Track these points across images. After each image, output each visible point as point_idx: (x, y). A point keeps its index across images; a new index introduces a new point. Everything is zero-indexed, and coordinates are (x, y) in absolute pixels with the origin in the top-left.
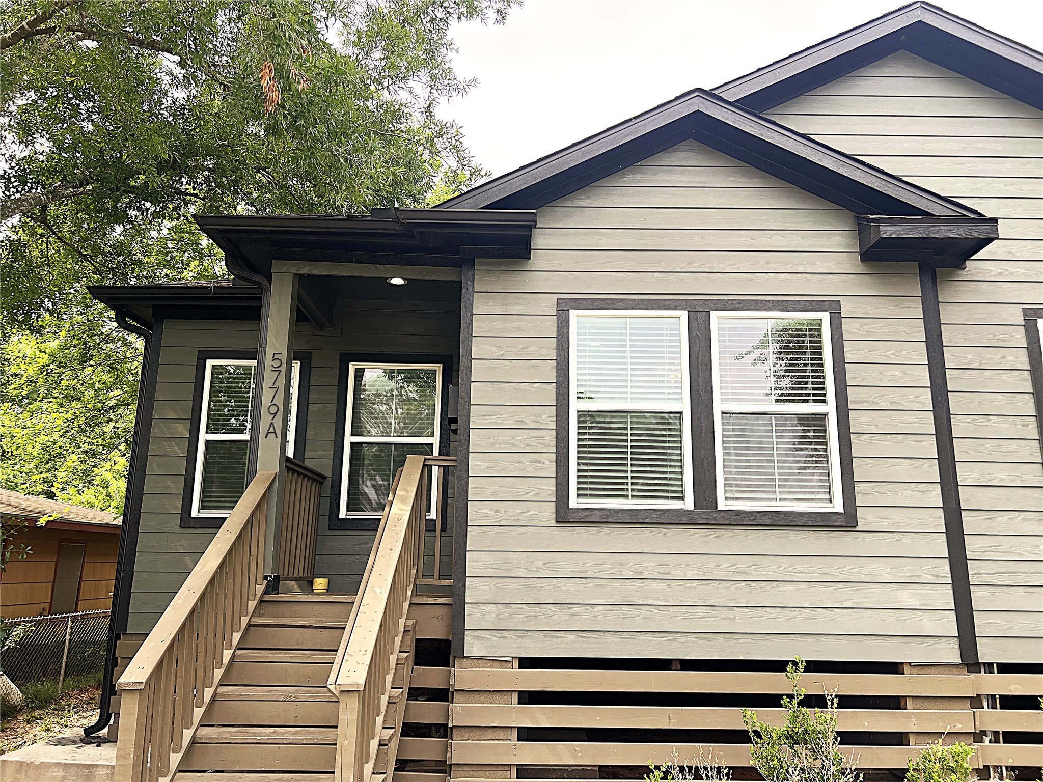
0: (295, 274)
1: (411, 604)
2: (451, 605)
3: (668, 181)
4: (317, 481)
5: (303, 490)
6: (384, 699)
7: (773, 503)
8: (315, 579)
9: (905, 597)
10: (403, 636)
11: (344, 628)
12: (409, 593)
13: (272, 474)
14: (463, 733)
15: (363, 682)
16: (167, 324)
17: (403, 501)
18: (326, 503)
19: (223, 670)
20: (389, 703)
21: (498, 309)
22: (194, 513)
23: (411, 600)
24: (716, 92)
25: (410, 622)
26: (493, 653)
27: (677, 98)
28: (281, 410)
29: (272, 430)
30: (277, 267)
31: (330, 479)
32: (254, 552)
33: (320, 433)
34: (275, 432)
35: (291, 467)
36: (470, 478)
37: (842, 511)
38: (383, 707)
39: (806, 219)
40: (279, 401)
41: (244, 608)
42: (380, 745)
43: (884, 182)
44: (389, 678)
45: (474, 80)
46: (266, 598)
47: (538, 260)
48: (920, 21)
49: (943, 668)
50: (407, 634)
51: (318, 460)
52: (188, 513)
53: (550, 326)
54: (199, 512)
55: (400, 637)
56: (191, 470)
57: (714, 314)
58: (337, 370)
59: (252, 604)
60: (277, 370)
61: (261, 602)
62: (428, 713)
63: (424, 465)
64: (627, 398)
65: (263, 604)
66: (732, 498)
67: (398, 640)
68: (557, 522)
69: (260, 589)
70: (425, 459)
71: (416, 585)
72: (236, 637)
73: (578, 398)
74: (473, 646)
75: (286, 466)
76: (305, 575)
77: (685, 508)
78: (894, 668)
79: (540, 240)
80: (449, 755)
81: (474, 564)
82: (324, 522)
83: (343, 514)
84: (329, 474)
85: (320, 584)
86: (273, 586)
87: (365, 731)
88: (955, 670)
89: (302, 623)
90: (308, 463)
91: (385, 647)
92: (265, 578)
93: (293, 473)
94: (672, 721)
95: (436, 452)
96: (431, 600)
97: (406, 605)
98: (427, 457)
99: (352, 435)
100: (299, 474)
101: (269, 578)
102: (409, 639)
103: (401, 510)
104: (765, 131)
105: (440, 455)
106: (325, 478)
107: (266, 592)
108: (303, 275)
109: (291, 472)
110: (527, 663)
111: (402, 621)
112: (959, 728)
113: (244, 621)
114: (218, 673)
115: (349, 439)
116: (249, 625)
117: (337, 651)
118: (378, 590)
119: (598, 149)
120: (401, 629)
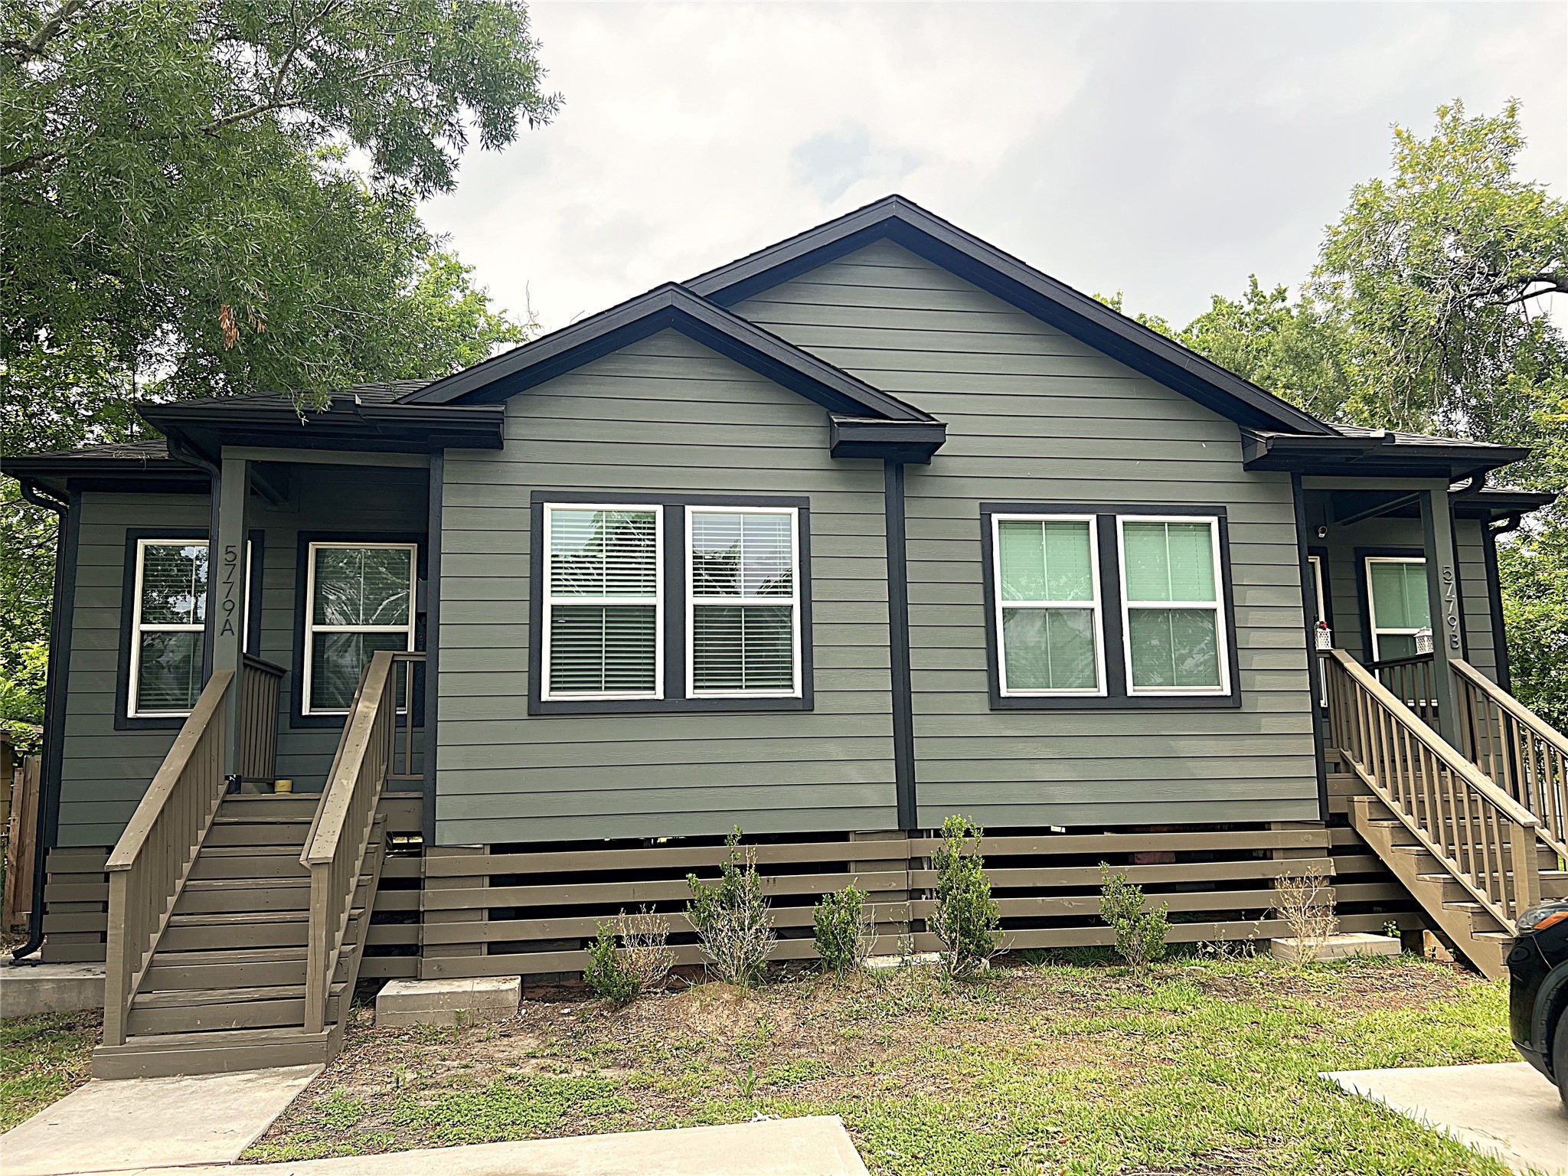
0: (247, 461)
1: (380, 799)
2: (421, 798)
3: (646, 371)
4: (276, 675)
5: (263, 684)
6: (353, 882)
7: (738, 690)
8: (277, 782)
9: (853, 773)
10: (372, 828)
11: (311, 823)
12: (379, 788)
13: (230, 673)
14: (435, 916)
15: (332, 856)
16: (86, 497)
17: (370, 700)
18: (287, 698)
19: (191, 864)
20: (358, 886)
21: (469, 501)
22: (131, 714)
23: (380, 795)
24: (685, 286)
25: (379, 816)
26: (462, 841)
27: (651, 292)
28: (237, 606)
29: (228, 627)
30: (227, 452)
31: (290, 673)
32: (214, 753)
33: (276, 620)
34: (231, 630)
35: (250, 662)
36: (440, 675)
37: (801, 696)
38: (353, 888)
39: (781, 414)
40: (235, 596)
41: (207, 806)
42: (349, 920)
43: (847, 385)
44: (358, 864)
45: (448, 235)
46: (229, 797)
47: (513, 450)
48: (894, 216)
49: (883, 834)
50: (376, 826)
51: (275, 652)
52: (123, 713)
53: (525, 520)
54: (136, 712)
55: (369, 828)
56: (124, 665)
57: (689, 509)
58: (295, 552)
59: (215, 804)
60: (230, 563)
61: (224, 802)
62: (399, 900)
63: (393, 661)
64: (602, 592)
65: (225, 804)
66: (702, 687)
67: (367, 831)
68: (529, 715)
69: (223, 788)
70: (394, 655)
71: (386, 781)
72: (202, 834)
73: (552, 592)
74: (444, 835)
75: (244, 664)
76: (266, 777)
77: (655, 697)
78: (843, 836)
79: (515, 430)
80: (420, 938)
81: (444, 758)
82: (285, 720)
83: (306, 711)
84: (289, 667)
85: (283, 785)
86: (235, 786)
87: (335, 906)
88: (894, 836)
89: (269, 820)
90: (264, 657)
91: (353, 835)
92: (227, 778)
93: (251, 669)
94: (636, 895)
95: (411, 648)
96: (402, 795)
97: (376, 799)
98: (396, 652)
99: (314, 624)
100: (257, 669)
101: (231, 778)
102: (378, 830)
103: (368, 707)
104: (737, 329)
105: (416, 649)
106: (284, 671)
107: (228, 792)
108: (257, 462)
109: (248, 669)
110: (497, 849)
111: (371, 814)
112: (894, 886)
113: (209, 819)
114: (187, 867)
115: (310, 628)
116: (213, 824)
117: (303, 845)
118: (345, 782)
119: (570, 343)
120: (371, 821)
